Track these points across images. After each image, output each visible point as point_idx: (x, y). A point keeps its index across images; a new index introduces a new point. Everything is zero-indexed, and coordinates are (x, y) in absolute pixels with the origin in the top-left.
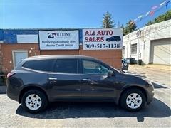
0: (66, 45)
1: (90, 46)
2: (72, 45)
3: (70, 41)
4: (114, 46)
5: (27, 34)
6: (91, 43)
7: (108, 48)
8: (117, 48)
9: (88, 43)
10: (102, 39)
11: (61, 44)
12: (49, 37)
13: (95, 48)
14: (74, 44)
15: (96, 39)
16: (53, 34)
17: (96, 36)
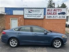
0: (37, 16)
1: (49, 17)
2: (40, 16)
3: (39, 14)
4: (62, 17)
5: (18, 10)
6: (50, 15)
7: (58, 18)
8: (63, 18)
9: (48, 15)
10: (56, 13)
11: (35, 16)
12: (29, 12)
13: (52, 18)
14: (41, 16)
15: (52, 13)
16: (31, 10)
17: (53, 12)
